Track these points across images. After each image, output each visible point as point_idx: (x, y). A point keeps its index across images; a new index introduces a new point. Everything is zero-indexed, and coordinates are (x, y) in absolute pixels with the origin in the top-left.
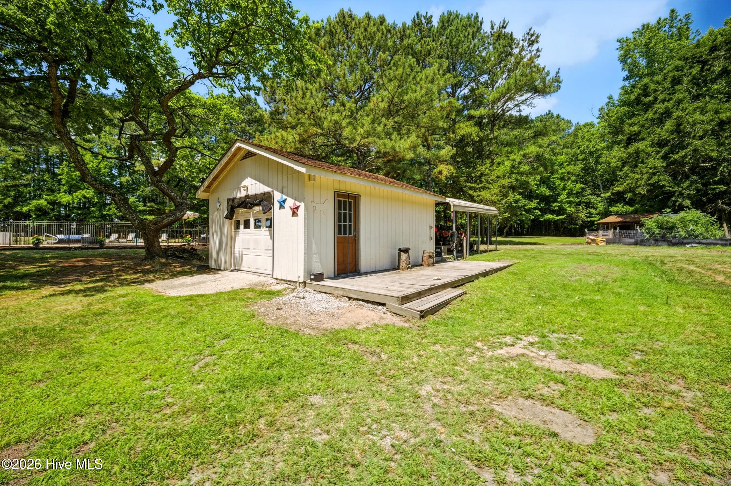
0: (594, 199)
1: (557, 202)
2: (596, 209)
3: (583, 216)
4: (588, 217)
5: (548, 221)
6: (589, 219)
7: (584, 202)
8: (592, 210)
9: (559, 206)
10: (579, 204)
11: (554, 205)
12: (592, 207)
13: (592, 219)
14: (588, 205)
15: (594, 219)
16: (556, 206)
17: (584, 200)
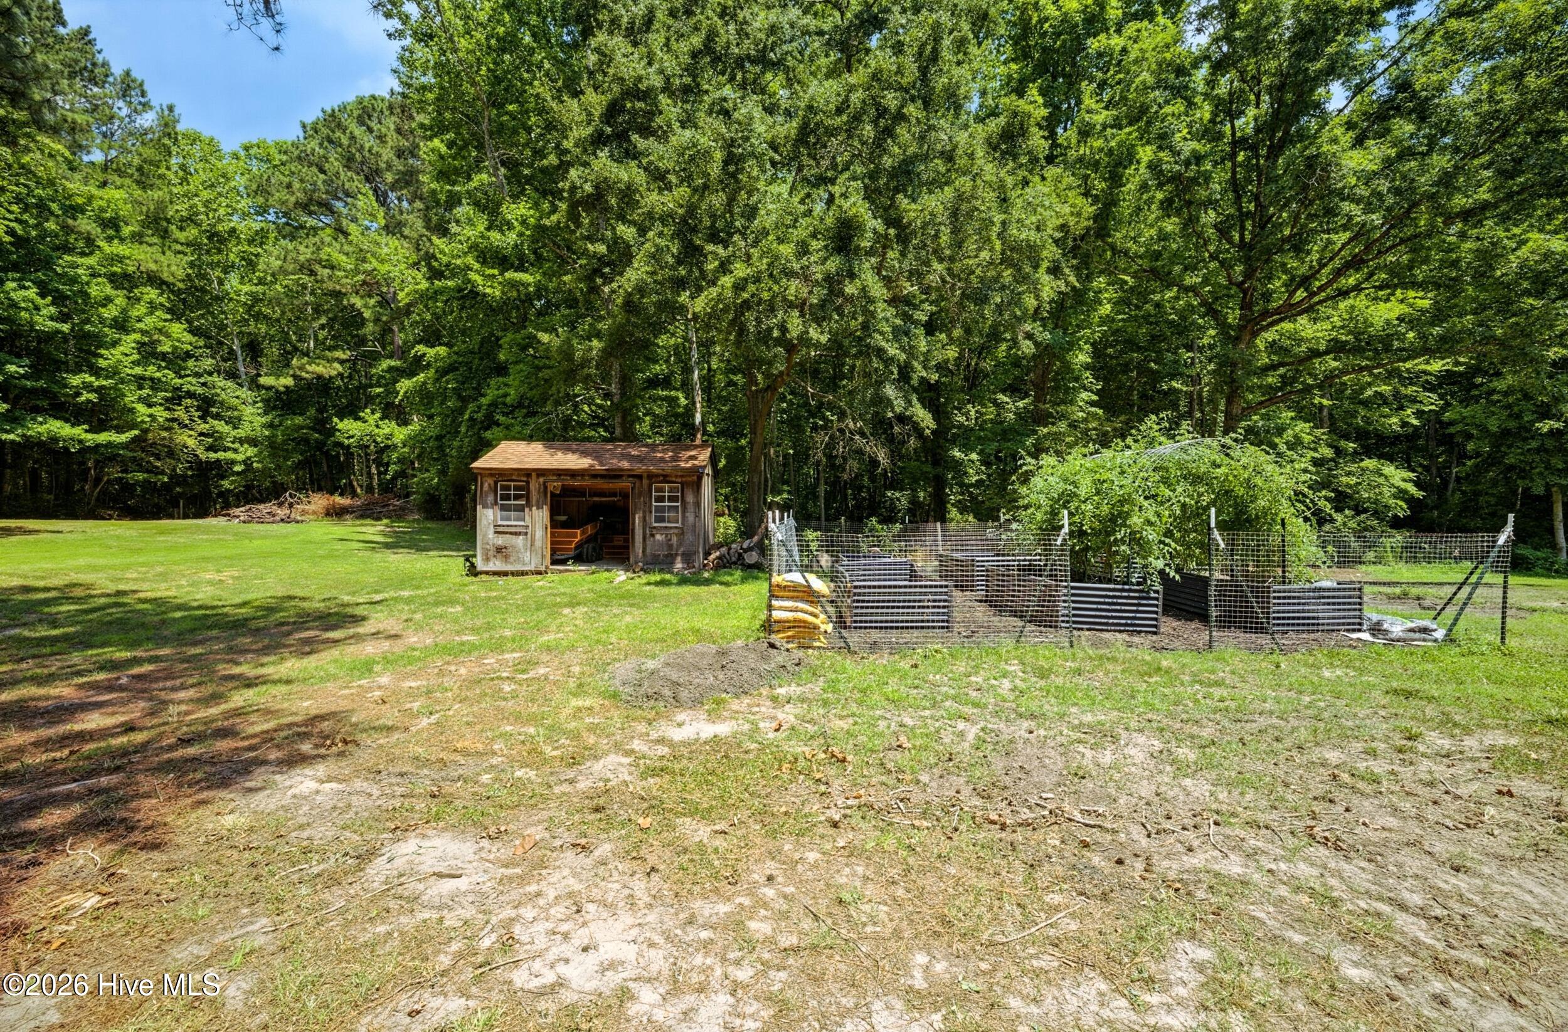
0: (226, 390)
1: (96, 372)
2: (235, 422)
3: (191, 443)
4: (211, 448)
5: (49, 448)
6: (213, 456)
7: (191, 395)
8: (221, 426)
9: (99, 390)
10: (177, 397)
11: (76, 380)
12: (218, 417)
13: (221, 455)
14: (207, 406)
15: (230, 455)
16: (88, 387)
17: (191, 384)
